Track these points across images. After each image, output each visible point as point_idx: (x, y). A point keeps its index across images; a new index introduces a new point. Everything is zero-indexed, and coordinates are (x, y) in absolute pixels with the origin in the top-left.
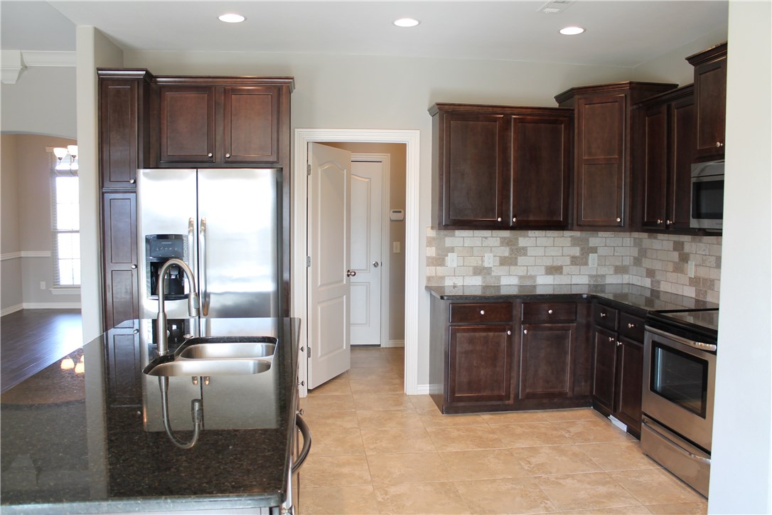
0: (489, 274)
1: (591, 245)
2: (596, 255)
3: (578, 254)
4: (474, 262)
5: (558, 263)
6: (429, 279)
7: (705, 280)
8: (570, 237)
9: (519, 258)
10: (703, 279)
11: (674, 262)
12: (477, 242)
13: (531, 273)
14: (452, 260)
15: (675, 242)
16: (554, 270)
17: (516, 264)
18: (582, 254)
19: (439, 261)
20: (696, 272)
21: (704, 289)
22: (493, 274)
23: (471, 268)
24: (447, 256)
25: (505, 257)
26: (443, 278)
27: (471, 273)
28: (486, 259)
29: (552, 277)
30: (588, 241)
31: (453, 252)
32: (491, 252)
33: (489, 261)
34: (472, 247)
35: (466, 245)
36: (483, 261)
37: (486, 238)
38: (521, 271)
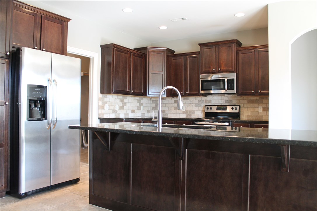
0: (117, 113)
1: (142, 103)
2: (143, 106)
3: (139, 106)
4: (112, 108)
5: (134, 109)
6: (100, 114)
7: (190, 111)
8: (137, 99)
9: (124, 107)
10: (189, 111)
11: (175, 107)
12: (113, 100)
13: (127, 113)
14: (107, 107)
15: (174, 100)
16: (133, 111)
17: (124, 109)
18: (140, 106)
19: (102, 107)
20: (186, 109)
21: (190, 114)
22: (118, 113)
23: (112, 110)
24: (105, 105)
25: (121, 106)
26: (103, 114)
27: (112, 112)
28: (116, 107)
29: (132, 114)
30: (141, 101)
31: (107, 104)
32: (117, 104)
33: (117, 108)
34: (112, 102)
35: (110, 101)
36: (115, 108)
37: (116, 99)
38: (124, 111)
